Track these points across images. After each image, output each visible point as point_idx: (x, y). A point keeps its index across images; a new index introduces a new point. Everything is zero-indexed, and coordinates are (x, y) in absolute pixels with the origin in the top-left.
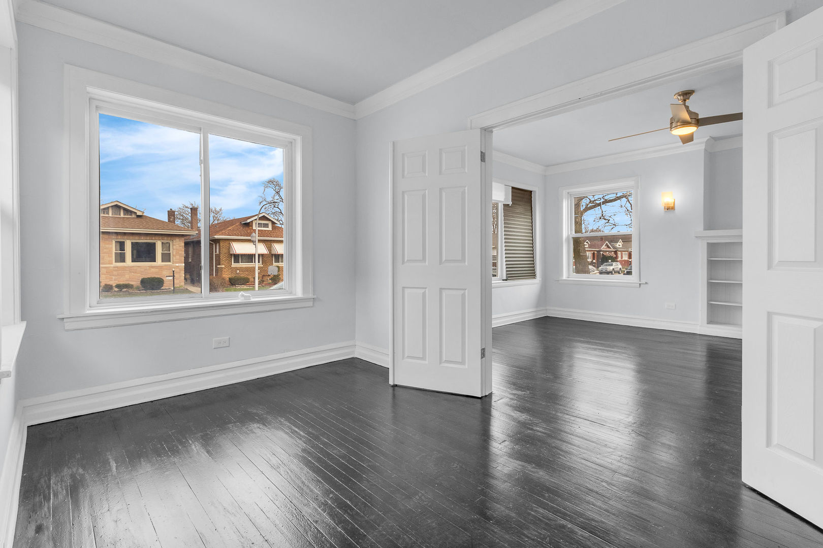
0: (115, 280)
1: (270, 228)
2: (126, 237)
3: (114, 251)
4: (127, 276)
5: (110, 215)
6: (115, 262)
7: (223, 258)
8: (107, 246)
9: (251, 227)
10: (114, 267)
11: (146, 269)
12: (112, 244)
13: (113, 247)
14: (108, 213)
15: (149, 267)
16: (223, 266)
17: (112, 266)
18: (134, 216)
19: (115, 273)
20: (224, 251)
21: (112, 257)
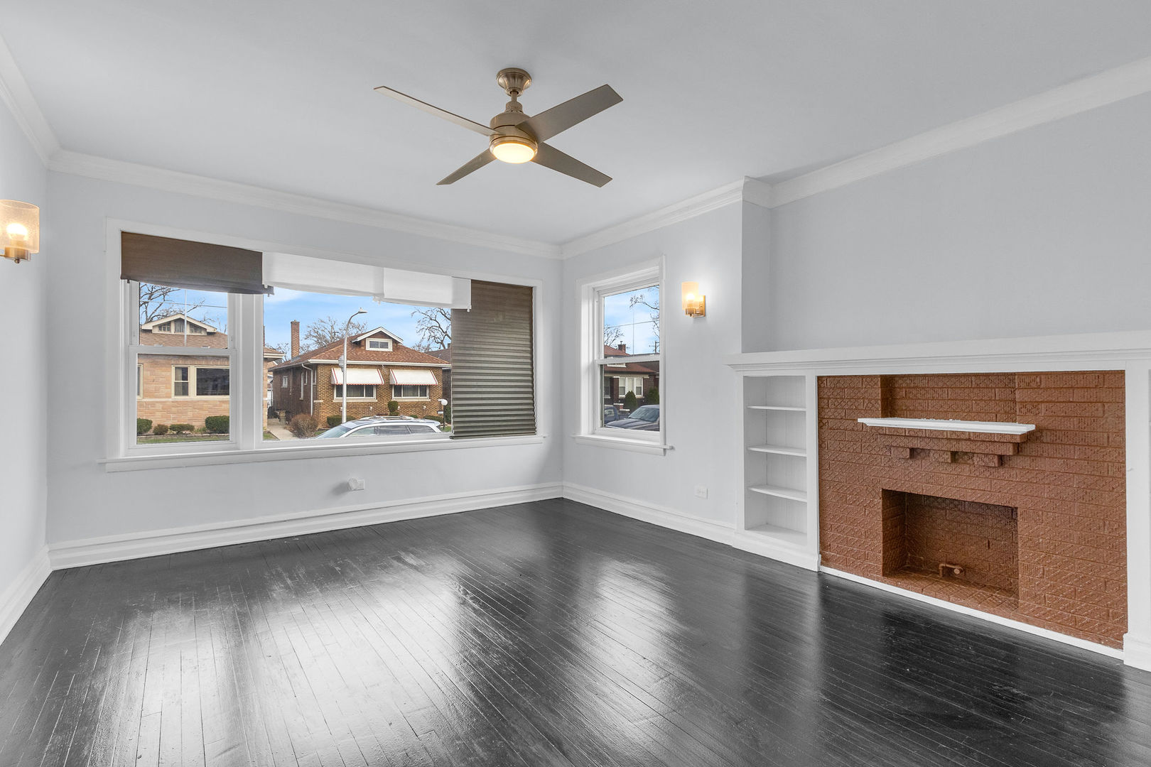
0: (174, 419)
1: (390, 349)
2: (189, 362)
3: (173, 380)
4: (190, 414)
5: (173, 332)
6: (176, 395)
7: (322, 390)
8: (163, 373)
9: (363, 348)
10: (173, 402)
11: (215, 404)
12: (171, 371)
13: (172, 375)
14: (169, 330)
15: (220, 402)
16: (321, 401)
17: (170, 400)
18: (203, 333)
19: (174, 409)
20: (323, 380)
21: (170, 388)
